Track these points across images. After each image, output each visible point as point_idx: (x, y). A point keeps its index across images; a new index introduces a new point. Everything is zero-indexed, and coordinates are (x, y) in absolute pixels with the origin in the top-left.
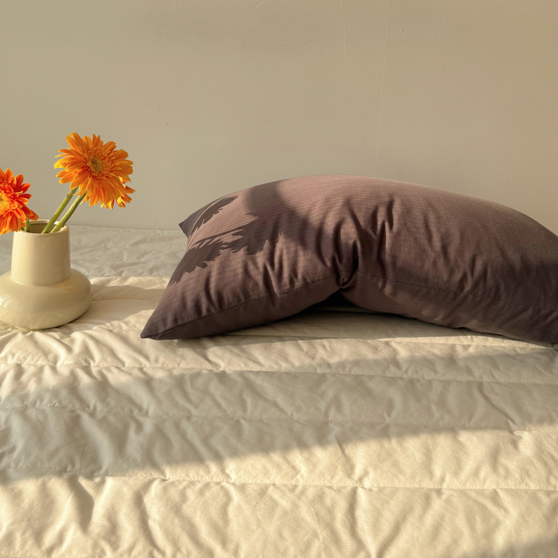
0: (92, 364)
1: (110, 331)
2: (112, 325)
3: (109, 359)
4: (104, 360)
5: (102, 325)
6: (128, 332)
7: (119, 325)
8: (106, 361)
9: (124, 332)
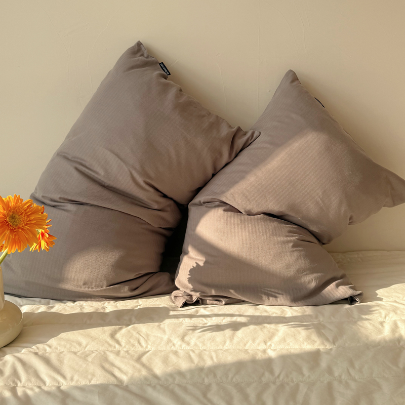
0: (19, 384)
1: (36, 354)
2: (38, 348)
3: (33, 379)
4: (29, 380)
5: (29, 349)
6: (50, 354)
7: (44, 348)
8: (31, 382)
9: (47, 354)
